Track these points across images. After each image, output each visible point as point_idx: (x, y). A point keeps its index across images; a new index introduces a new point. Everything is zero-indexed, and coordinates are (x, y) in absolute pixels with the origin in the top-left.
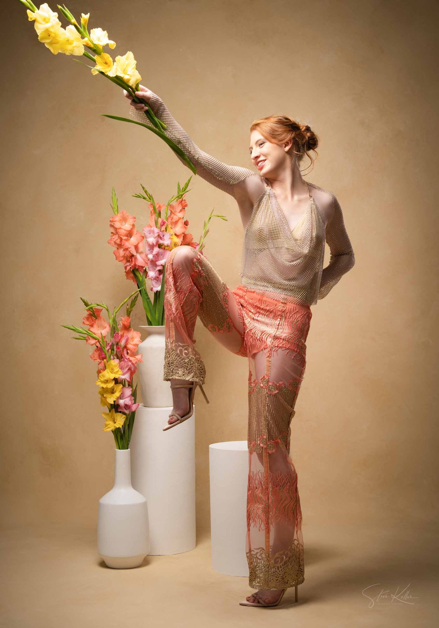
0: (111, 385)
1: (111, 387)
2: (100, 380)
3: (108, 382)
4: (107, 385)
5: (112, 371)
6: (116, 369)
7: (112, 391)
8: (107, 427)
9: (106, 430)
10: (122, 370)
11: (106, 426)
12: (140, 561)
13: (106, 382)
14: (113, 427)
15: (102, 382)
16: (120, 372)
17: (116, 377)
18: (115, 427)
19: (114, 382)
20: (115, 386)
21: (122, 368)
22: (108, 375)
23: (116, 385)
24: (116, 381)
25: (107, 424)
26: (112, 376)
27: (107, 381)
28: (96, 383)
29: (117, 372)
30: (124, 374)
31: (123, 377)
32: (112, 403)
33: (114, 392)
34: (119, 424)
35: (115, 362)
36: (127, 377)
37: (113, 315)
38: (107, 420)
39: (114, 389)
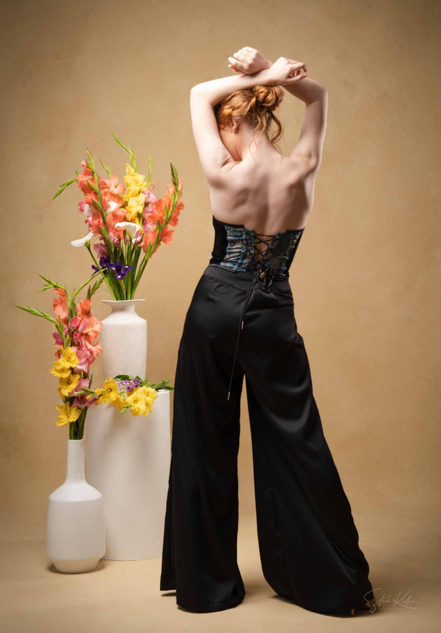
0: (66, 375)
1: (67, 377)
2: (55, 368)
3: (65, 371)
4: (62, 374)
5: (69, 359)
6: (74, 358)
7: (68, 382)
8: (60, 422)
9: (59, 424)
10: (79, 359)
11: (59, 420)
12: (94, 563)
13: (61, 370)
14: (67, 421)
15: (57, 371)
16: (78, 361)
17: (72, 367)
18: (69, 421)
19: (70, 372)
20: (71, 376)
21: (79, 358)
22: (64, 363)
23: (73, 375)
24: (73, 371)
25: (60, 418)
26: (68, 365)
27: (63, 370)
28: (51, 372)
29: (74, 360)
30: (81, 364)
31: (80, 367)
32: (67, 395)
33: (70, 383)
34: (73, 417)
35: (72, 349)
36: (84, 368)
37: (72, 297)
38: (60, 414)
39: (70, 380)
